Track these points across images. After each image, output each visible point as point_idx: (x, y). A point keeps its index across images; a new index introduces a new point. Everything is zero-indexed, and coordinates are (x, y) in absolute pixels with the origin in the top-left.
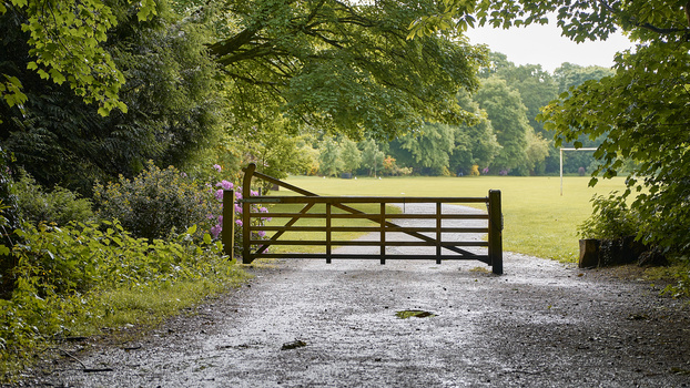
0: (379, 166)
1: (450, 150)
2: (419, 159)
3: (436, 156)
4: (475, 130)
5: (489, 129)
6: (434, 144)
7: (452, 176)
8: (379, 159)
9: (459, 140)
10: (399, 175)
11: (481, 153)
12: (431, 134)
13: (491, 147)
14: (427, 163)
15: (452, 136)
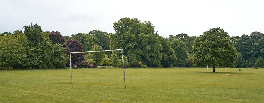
0: (137, 64)
1: (161, 60)
2: (151, 62)
3: (156, 62)
4: (170, 54)
5: (174, 53)
6: (156, 58)
7: (162, 67)
8: (136, 62)
9: (164, 57)
10: (143, 67)
11: (171, 61)
12: (154, 55)
13: (174, 59)
14: (153, 63)
15: (161, 56)
